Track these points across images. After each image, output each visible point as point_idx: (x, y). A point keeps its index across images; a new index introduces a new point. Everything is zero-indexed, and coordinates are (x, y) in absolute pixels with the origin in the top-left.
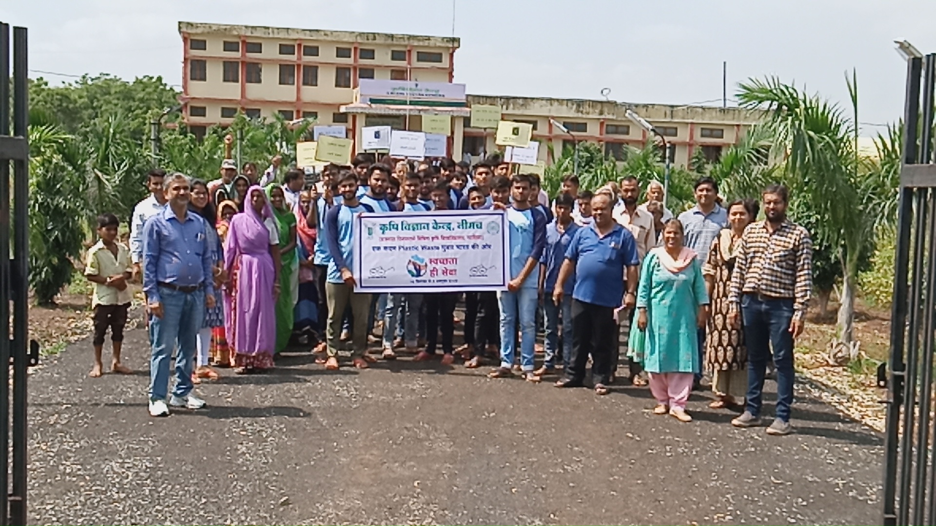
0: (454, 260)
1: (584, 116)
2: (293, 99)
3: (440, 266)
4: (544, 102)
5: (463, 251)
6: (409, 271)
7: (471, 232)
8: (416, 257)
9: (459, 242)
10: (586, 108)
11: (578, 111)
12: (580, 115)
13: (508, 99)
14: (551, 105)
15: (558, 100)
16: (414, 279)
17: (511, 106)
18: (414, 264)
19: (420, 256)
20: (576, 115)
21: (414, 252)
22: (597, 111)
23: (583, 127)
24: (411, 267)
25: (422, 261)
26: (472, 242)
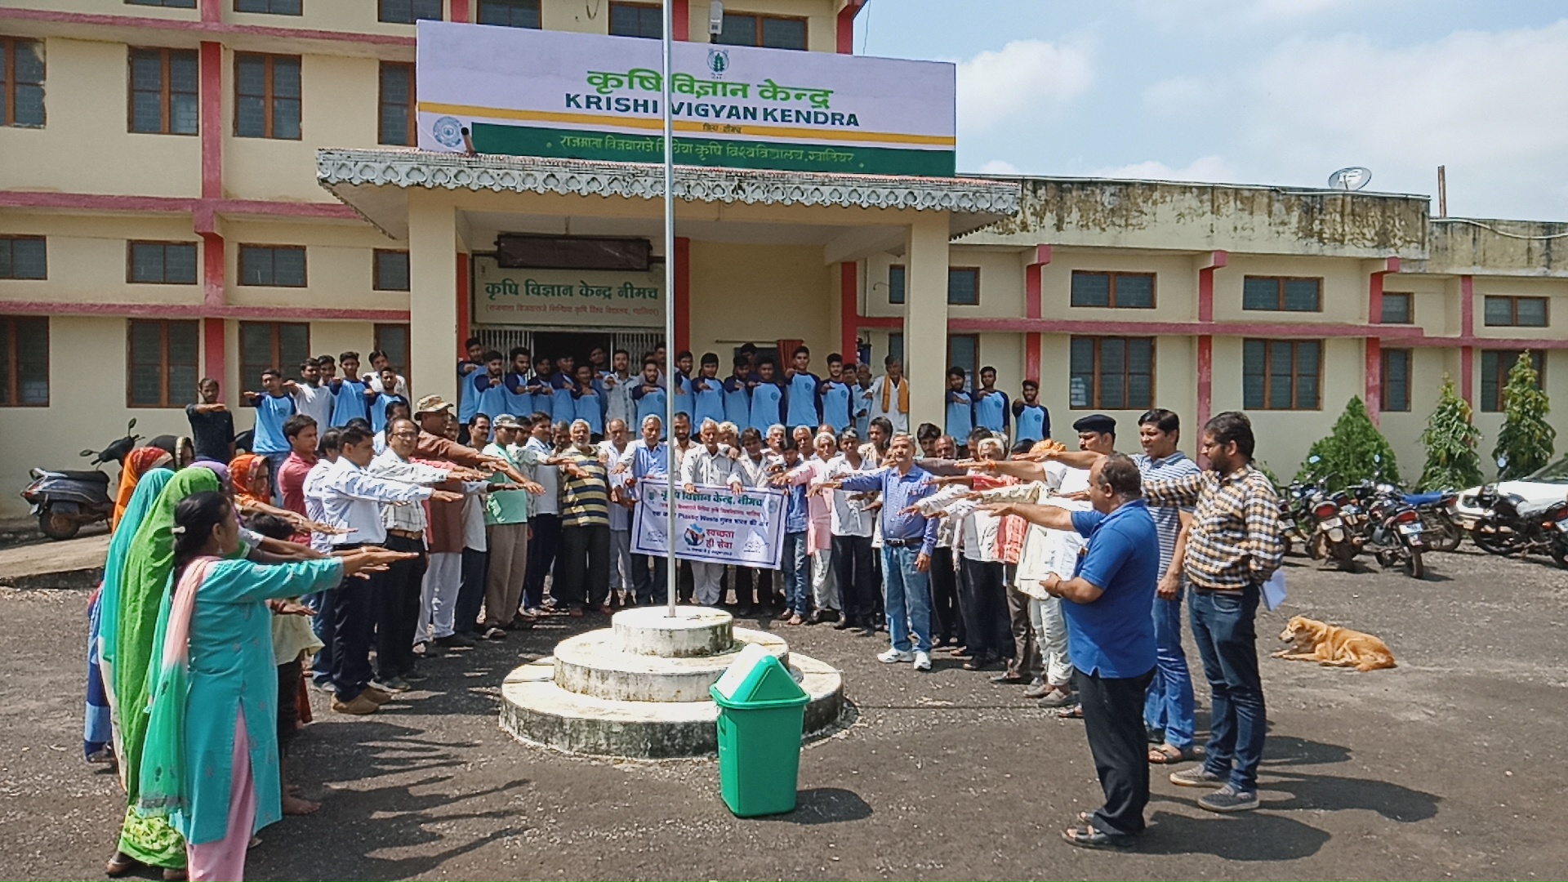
0: (731, 534)
1: (1328, 251)
2: (193, 189)
3: (717, 538)
4: (1190, 200)
5: (739, 524)
6: (687, 539)
7: (751, 508)
8: (695, 526)
9: (737, 516)
10: (1332, 222)
11: (1309, 234)
12: (1315, 248)
13: (1061, 187)
14: (1215, 210)
15: (1237, 191)
16: (691, 547)
17: (1075, 215)
18: (692, 533)
19: (699, 526)
20: (1299, 248)
21: (693, 521)
22: (1370, 233)
23: (1307, 293)
24: (689, 536)
25: (701, 530)
26: (751, 517)
